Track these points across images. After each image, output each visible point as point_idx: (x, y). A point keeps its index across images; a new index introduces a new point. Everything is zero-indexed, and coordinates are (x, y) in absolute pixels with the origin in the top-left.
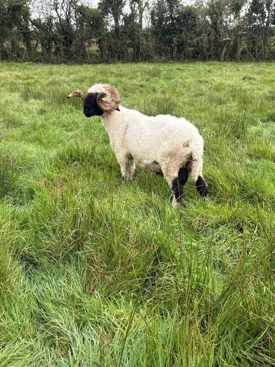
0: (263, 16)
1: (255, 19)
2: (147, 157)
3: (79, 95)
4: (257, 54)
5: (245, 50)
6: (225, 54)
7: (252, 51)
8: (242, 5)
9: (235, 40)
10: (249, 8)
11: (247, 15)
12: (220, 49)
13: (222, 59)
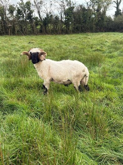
0: (23, 16)
1: (20, 17)
2: (64, 79)
3: (27, 54)
4: (24, 32)
5: (18, 30)
6: (10, 32)
7: (22, 30)
8: (14, 11)
9: (14, 26)
10: (16, 12)
11: (16, 15)
12: (7, 30)
13: (9, 34)
